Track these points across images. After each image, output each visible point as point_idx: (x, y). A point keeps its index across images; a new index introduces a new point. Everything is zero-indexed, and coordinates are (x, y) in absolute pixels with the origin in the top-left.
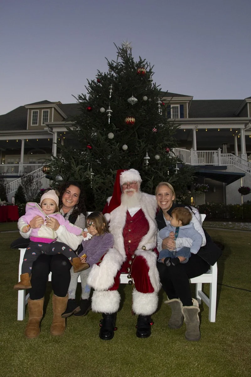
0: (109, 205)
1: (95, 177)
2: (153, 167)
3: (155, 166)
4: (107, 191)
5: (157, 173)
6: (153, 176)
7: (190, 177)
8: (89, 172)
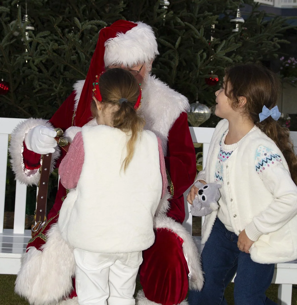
0: (76, 105)
1: (35, 35)
2: (179, 14)
3: (184, 13)
4: (66, 73)
5: (187, 29)
6: (179, 39)
7: (272, 40)
8: (21, 25)
